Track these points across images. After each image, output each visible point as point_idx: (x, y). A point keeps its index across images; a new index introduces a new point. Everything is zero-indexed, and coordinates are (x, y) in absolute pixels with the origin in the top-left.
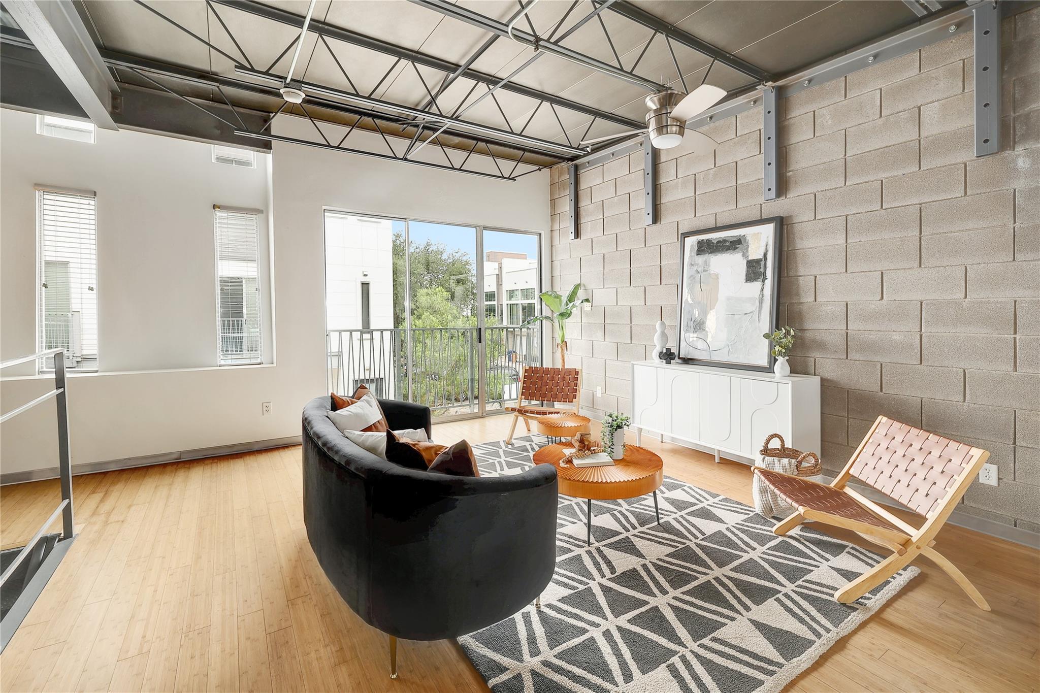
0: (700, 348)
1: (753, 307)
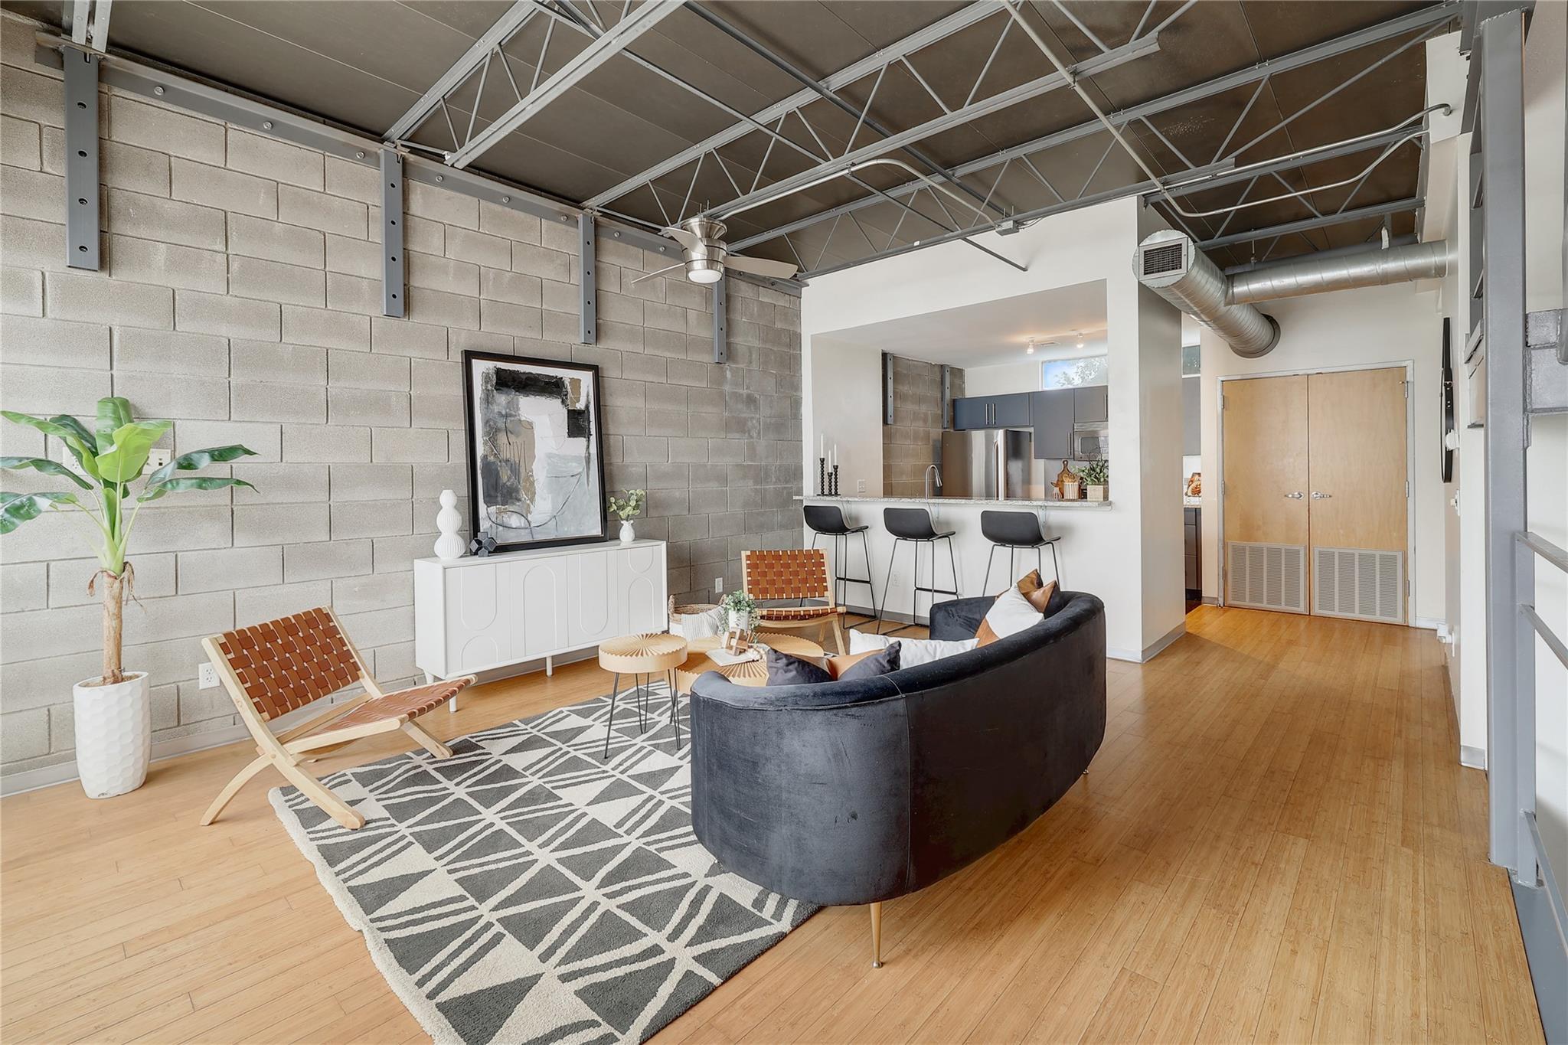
0: (514, 527)
1: (578, 467)
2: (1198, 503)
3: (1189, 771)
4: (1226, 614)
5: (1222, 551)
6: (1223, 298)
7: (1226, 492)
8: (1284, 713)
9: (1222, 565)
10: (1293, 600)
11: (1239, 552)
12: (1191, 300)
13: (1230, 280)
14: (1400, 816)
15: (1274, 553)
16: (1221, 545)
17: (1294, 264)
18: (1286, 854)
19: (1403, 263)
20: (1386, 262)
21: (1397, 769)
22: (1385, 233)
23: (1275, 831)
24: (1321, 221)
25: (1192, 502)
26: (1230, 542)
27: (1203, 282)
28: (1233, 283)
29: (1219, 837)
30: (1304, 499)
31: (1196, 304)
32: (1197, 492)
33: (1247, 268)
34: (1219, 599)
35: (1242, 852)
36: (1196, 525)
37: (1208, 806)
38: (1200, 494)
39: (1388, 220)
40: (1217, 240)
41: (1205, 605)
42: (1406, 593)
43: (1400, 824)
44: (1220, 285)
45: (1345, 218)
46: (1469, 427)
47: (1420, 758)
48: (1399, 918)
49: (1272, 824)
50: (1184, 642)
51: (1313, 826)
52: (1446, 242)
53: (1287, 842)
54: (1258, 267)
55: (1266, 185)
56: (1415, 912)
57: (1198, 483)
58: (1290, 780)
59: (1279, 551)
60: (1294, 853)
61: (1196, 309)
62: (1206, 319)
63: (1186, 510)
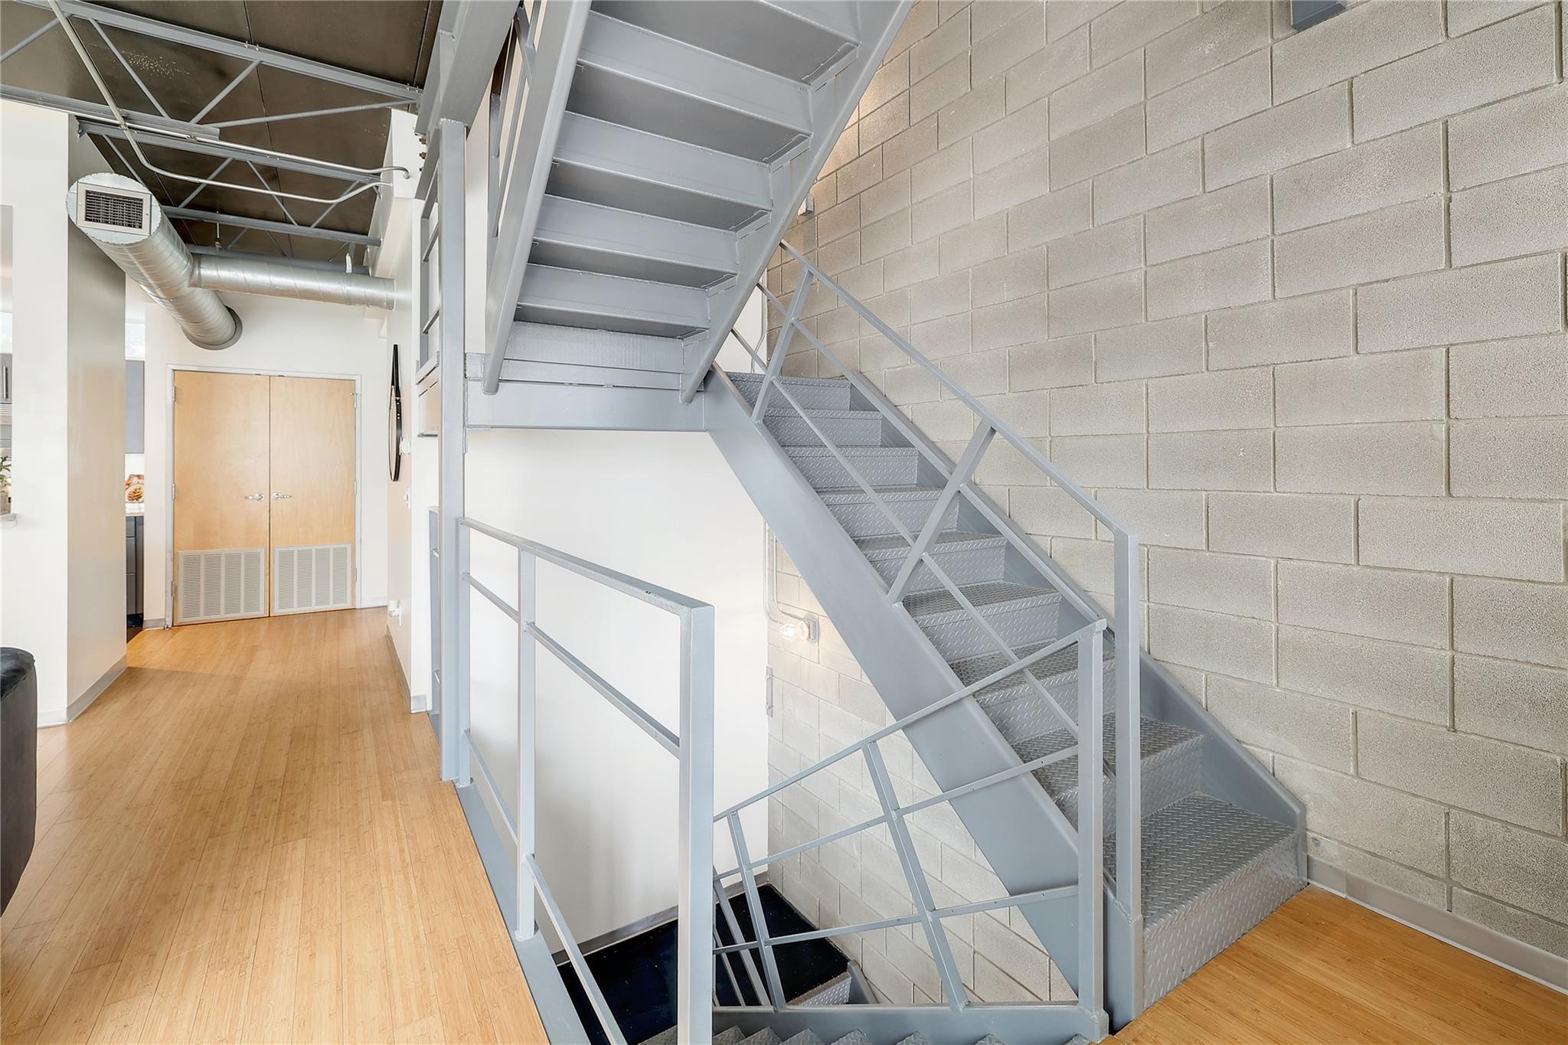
2: (137, 511)
3: (160, 831)
4: (175, 636)
5: (170, 564)
6: (188, 278)
7: (178, 496)
8: (260, 723)
9: (171, 579)
10: (251, 604)
11: (192, 562)
12: (147, 270)
13: (196, 259)
14: (377, 775)
15: (233, 560)
16: (170, 556)
17: (268, 263)
18: (288, 863)
19: (363, 290)
20: (350, 285)
21: (368, 736)
22: (348, 259)
23: (272, 847)
24: (294, 229)
25: (133, 509)
26: (181, 553)
27: (167, 254)
28: (199, 264)
29: (212, 886)
30: (265, 500)
31: (154, 276)
32: (136, 497)
33: (211, 252)
34: (167, 619)
35: (241, 889)
36: (135, 536)
37: (193, 859)
38: (140, 500)
39: (352, 248)
40: (180, 210)
41: (148, 629)
42: (354, 581)
43: (378, 783)
44: (185, 262)
45: (318, 233)
46: (419, 436)
47: (383, 719)
48: (392, 863)
49: (269, 841)
50: (127, 678)
51: (308, 822)
52: (395, 281)
53: (287, 852)
54: (223, 254)
55: (238, 170)
56: (402, 851)
57: (138, 486)
58: (279, 787)
59: (239, 555)
60: (295, 858)
61: (151, 282)
62: (162, 296)
63: (128, 519)
